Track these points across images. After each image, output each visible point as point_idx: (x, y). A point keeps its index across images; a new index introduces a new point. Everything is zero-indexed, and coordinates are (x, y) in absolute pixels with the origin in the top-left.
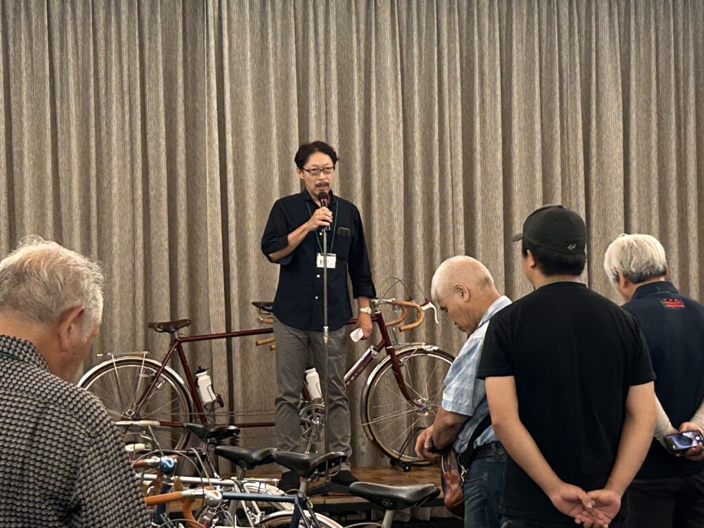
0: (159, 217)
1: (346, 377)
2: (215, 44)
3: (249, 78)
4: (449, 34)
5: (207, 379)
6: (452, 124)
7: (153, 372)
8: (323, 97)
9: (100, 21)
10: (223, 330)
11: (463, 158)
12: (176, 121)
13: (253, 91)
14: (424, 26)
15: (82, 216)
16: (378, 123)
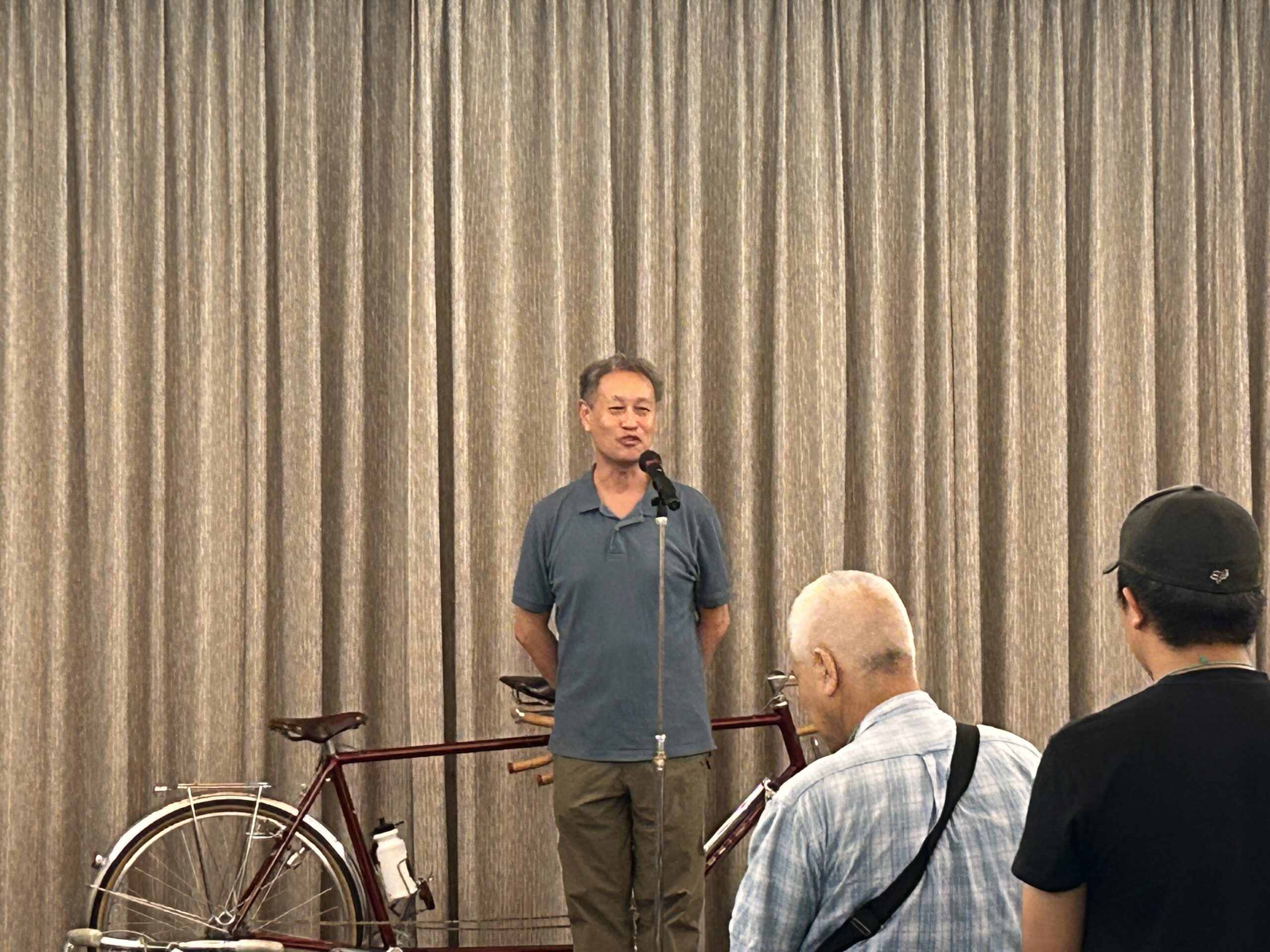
0: (301, 484)
1: (707, 847)
2: (434, 105)
3: (506, 180)
4: (951, 90)
5: (397, 848)
6: (955, 285)
7: (278, 829)
8: (669, 224)
9: (180, 52)
10: (437, 738)
11: (980, 363)
12: (345, 272)
13: (514, 207)
14: (896, 68)
15: (131, 478)
16: (790, 283)
